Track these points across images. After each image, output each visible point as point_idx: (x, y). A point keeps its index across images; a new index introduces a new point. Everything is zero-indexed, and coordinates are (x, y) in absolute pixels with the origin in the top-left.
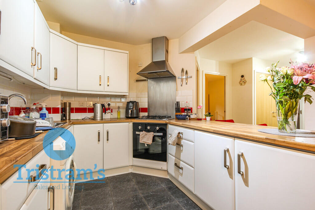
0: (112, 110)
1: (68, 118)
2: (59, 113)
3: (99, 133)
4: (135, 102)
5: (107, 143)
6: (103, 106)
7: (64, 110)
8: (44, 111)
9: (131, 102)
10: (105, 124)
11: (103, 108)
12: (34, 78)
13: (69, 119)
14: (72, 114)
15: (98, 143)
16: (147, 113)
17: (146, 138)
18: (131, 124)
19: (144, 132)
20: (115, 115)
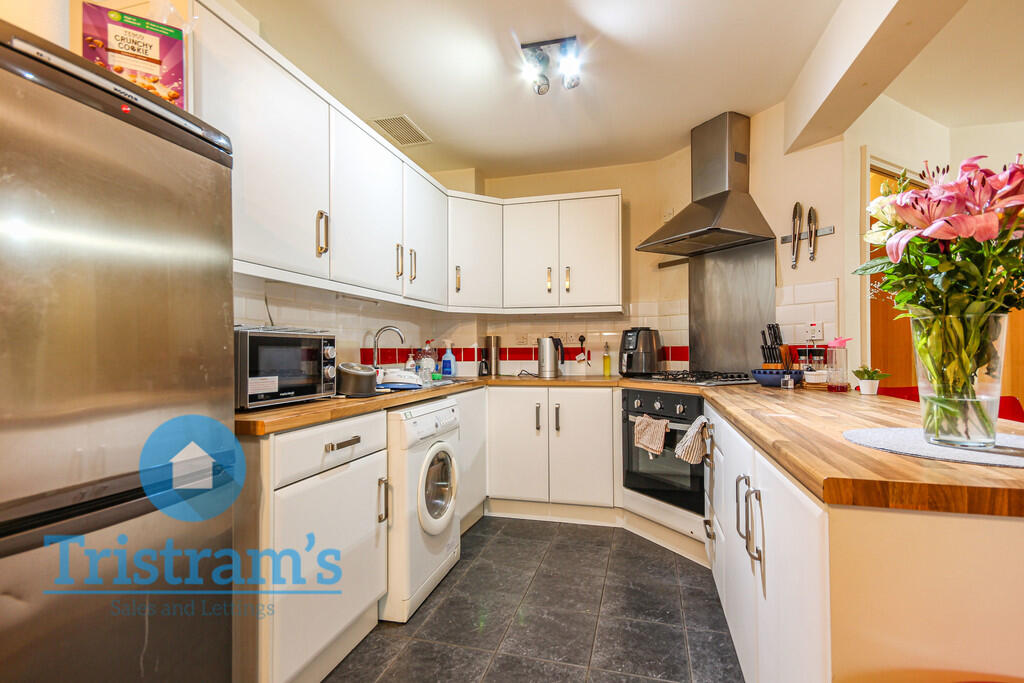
0: (589, 352)
1: (493, 372)
2: (474, 360)
3: (538, 409)
4: (647, 329)
5: (558, 436)
6: (557, 343)
7: (484, 354)
8: (449, 356)
9: (634, 330)
10: (552, 389)
11: (557, 349)
12: (405, 298)
13: (497, 374)
14: (502, 363)
15: (538, 434)
16: (687, 363)
17: (650, 434)
18: (618, 393)
19: (646, 418)
20: (597, 366)
